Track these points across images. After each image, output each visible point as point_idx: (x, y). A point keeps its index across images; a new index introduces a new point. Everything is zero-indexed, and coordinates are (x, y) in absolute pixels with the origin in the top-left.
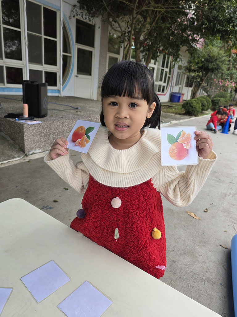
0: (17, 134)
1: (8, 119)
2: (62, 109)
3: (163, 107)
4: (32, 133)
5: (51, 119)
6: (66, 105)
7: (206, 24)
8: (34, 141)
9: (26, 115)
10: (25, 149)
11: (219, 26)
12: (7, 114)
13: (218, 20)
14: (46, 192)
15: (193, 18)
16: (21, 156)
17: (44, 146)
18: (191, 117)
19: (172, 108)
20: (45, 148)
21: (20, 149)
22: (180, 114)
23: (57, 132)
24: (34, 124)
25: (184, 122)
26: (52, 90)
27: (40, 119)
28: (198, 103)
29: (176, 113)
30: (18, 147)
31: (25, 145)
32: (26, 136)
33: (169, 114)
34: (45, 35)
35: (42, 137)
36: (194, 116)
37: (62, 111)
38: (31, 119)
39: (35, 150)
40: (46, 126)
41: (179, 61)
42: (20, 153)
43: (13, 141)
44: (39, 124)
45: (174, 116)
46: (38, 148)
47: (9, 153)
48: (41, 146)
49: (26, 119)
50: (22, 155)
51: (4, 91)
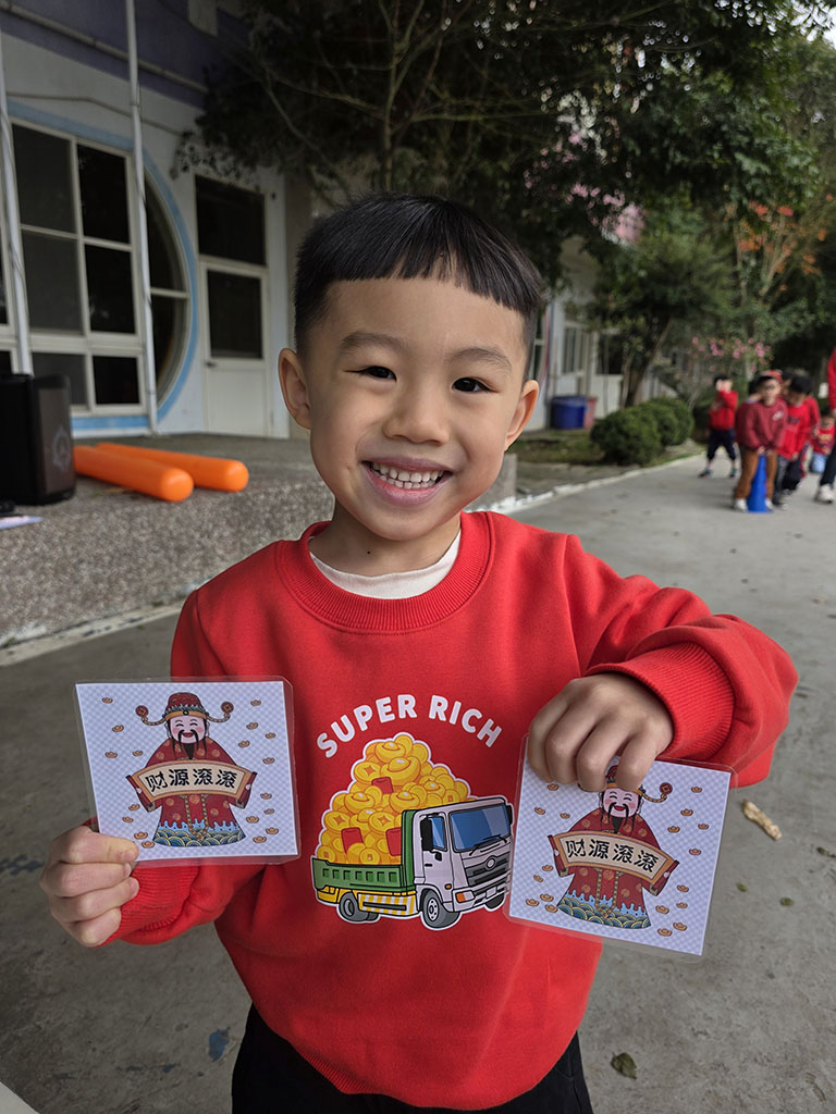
8: (13, 593)
17: (55, 610)
18: (626, 469)
19: (557, 449)
20: (61, 617)
22: (587, 463)
23: (108, 554)
25: (604, 487)
26: (123, 417)
27: (40, 509)
28: (644, 420)
29: (574, 462)
33: (547, 465)
34: (87, 233)
35: (45, 574)
36: (636, 466)
38: (2, 512)
39: (19, 630)
40: (60, 534)
44: (30, 525)
45: (566, 470)
46: (30, 619)
48: (46, 612)
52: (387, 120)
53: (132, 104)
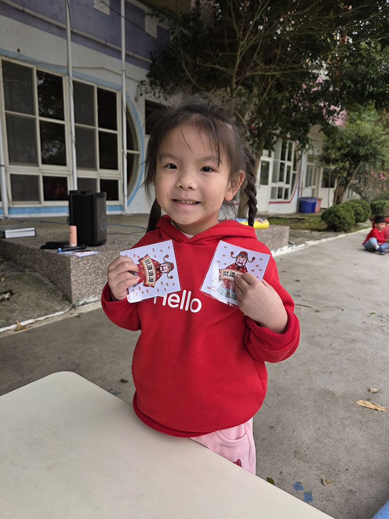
0: (60, 273)
1: (46, 250)
2: (129, 232)
3: (289, 222)
4: (84, 270)
5: (113, 247)
6: (135, 227)
7: (350, 86)
8: (86, 283)
9: (74, 244)
10: (73, 297)
11: (371, 87)
12: (44, 244)
13: (368, 80)
14: (108, 366)
15: (326, 81)
16: (67, 308)
18: (338, 233)
19: (304, 222)
21: (64, 298)
22: (319, 230)
24: (86, 255)
25: (328, 242)
26: (112, 206)
27: (95, 248)
28: (348, 210)
29: (313, 230)
30: (62, 294)
31: (73, 290)
32: (74, 275)
33: (300, 231)
34: (100, 126)
35: (99, 275)
36: (344, 232)
37: (130, 234)
38: (82, 249)
39: (88, 298)
40: (104, 259)
41: (309, 149)
42: (65, 303)
43: (54, 284)
44: (94, 255)
45: (309, 234)
46: (92, 294)
47: (49, 304)
48: (98, 291)
49: (73, 249)
50: (68, 306)
51: (40, 212)
52: (235, 75)
53: (122, 70)
